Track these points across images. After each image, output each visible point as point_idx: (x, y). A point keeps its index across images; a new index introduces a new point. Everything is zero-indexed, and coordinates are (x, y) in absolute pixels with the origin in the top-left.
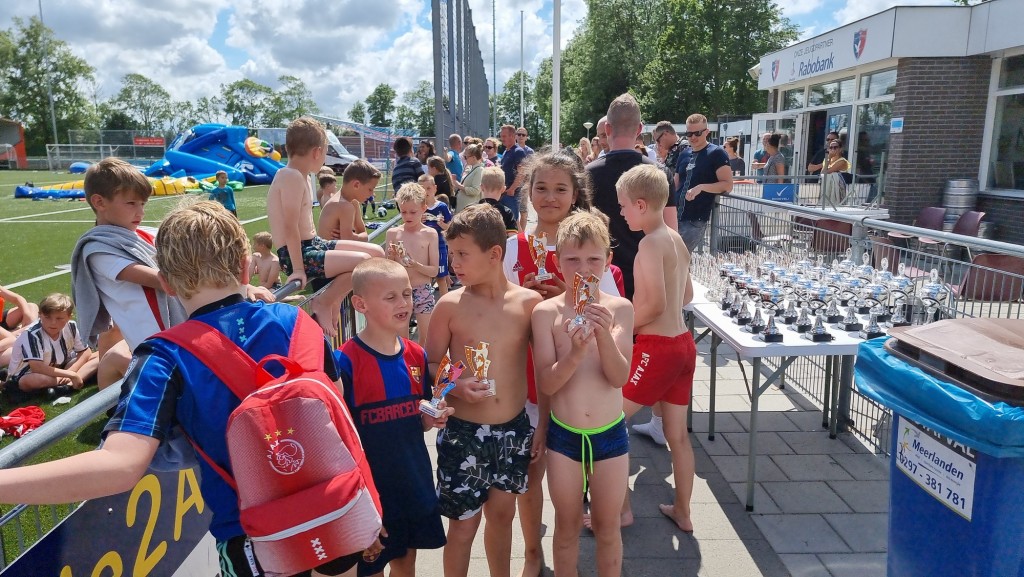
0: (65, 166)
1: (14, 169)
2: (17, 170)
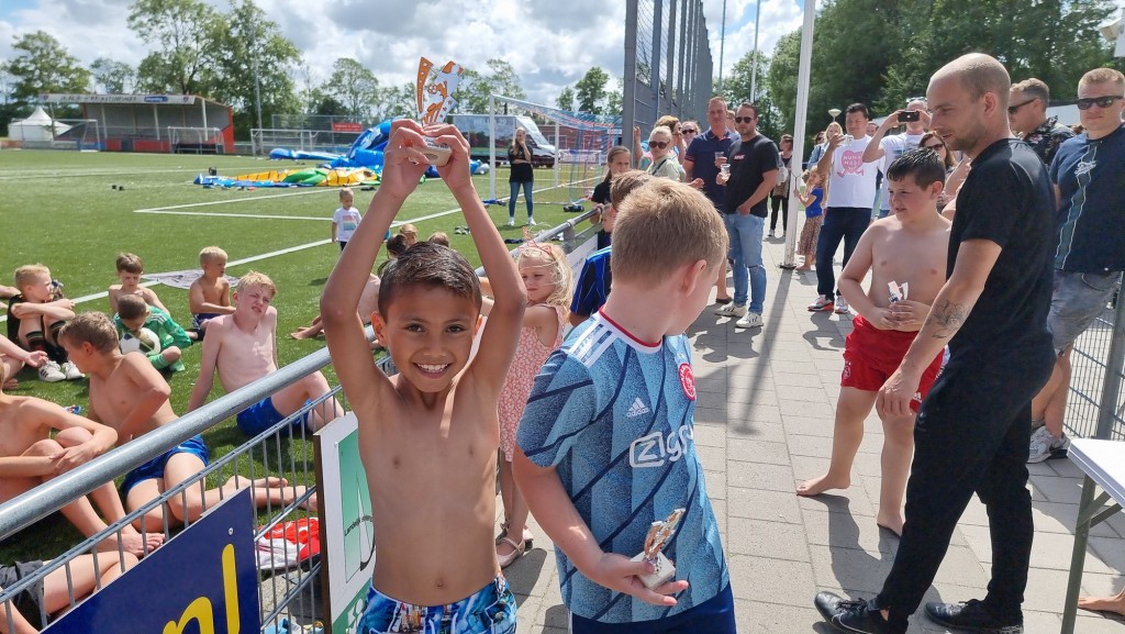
2: (222, 154)
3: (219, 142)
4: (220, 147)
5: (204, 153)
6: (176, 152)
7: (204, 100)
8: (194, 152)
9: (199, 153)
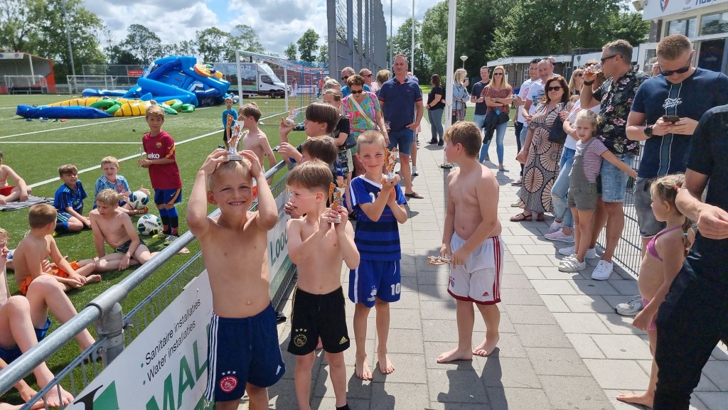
0: (80, 91)
2: (47, 94)
3: (44, 85)
4: (45, 89)
5: (33, 93)
6: (12, 94)
7: (30, 56)
8: (25, 93)
9: (29, 93)
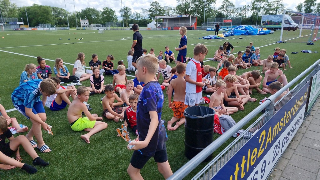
0: (205, 29)
1: (194, 30)
